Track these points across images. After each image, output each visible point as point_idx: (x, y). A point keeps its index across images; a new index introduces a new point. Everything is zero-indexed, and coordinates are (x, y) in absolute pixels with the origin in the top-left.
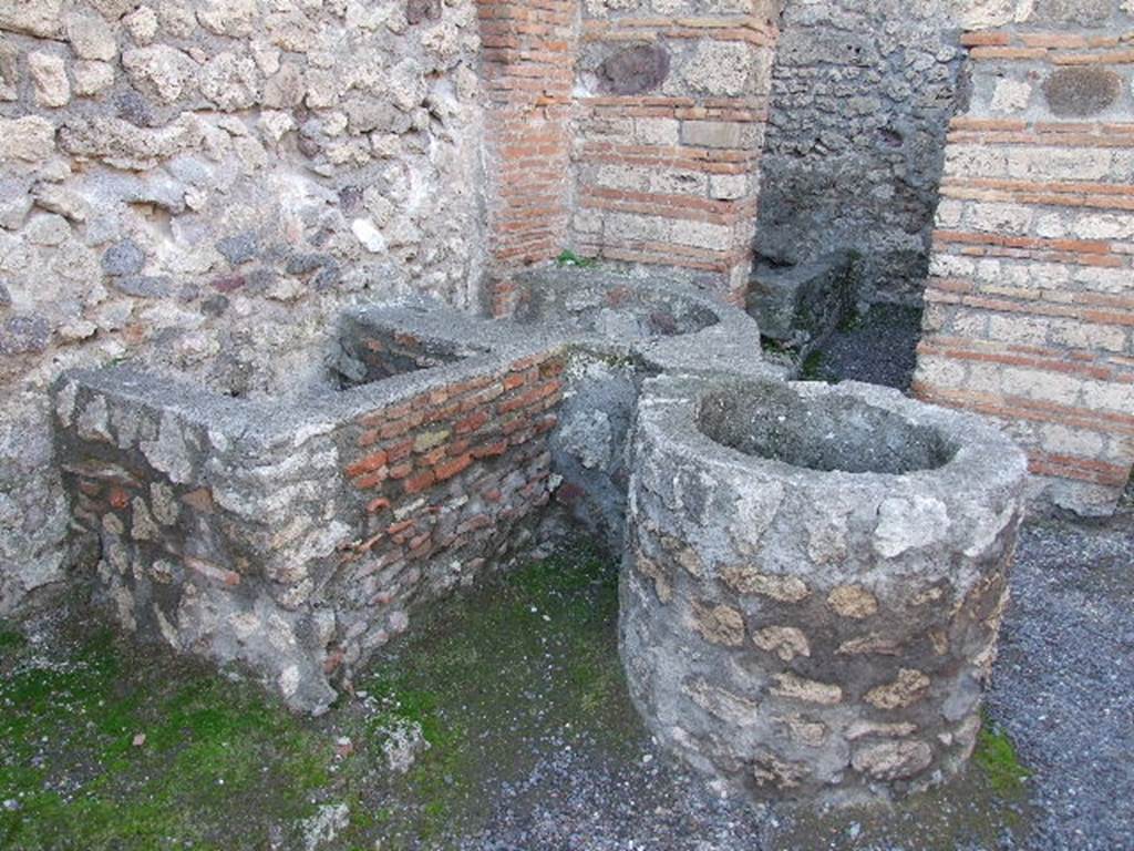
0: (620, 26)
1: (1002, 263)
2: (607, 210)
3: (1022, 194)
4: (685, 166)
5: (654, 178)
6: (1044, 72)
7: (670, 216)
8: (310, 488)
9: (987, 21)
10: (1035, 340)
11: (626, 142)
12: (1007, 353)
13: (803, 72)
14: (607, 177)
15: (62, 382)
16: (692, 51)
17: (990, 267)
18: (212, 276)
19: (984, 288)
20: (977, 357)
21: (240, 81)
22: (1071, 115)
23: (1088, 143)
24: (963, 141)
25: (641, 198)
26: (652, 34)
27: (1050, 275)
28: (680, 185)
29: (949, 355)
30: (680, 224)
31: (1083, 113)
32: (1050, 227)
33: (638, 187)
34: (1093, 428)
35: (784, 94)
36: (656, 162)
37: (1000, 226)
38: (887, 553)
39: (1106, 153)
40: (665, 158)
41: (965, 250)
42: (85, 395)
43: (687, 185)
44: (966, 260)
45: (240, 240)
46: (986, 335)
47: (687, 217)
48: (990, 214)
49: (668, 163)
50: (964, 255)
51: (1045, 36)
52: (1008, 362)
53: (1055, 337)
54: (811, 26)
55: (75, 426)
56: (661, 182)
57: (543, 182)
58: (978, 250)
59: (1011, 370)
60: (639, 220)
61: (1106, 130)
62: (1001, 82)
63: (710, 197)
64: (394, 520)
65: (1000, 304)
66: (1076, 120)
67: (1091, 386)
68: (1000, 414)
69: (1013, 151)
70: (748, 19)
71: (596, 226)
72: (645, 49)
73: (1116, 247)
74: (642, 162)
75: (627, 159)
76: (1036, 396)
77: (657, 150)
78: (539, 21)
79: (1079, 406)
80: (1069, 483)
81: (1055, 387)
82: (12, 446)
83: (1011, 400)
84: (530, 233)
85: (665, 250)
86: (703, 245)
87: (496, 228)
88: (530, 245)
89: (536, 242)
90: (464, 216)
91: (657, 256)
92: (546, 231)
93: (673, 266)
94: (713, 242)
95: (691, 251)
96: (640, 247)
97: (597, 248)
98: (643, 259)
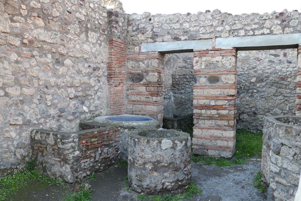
0: (135, 70)
1: (206, 110)
2: (133, 104)
3: (207, 98)
4: (148, 95)
5: (142, 98)
6: (207, 76)
7: (145, 105)
8: (73, 144)
9: (197, 68)
10: (213, 124)
11: (136, 91)
12: (209, 127)
13: (181, 77)
14: (133, 98)
15: (33, 130)
16: (148, 74)
17: (203, 111)
18: (57, 115)
19: (203, 115)
20: (204, 128)
21: (64, 82)
22: (213, 83)
23: (216, 88)
24: (196, 88)
25: (140, 101)
26: (140, 72)
27: (214, 112)
28: (147, 99)
29: (198, 128)
30: (147, 106)
31: (215, 83)
32: (213, 103)
33: (139, 100)
34: (225, 140)
35: (177, 81)
36: (142, 95)
37: (204, 103)
38: (163, 149)
39: (219, 90)
40: (144, 94)
41: (199, 108)
42: (37, 132)
43: (148, 99)
44: (199, 110)
45: (62, 109)
46: (204, 124)
47: (149, 105)
48: (202, 102)
49: (144, 95)
50: (199, 109)
51: (207, 70)
52: (209, 129)
53: (217, 124)
54: (182, 68)
55: (34, 138)
56: (143, 98)
57: (120, 99)
58: (201, 108)
59: (209, 130)
60: (140, 106)
61: (219, 86)
62: (201, 78)
63: (152, 101)
64: (88, 153)
65: (206, 118)
66: (214, 84)
67: (224, 132)
68: (209, 139)
69: (205, 90)
70: (157, 69)
71: (131, 107)
72: (139, 74)
73: (224, 106)
74: (139, 95)
75: (137, 94)
76: (215, 135)
77: (142, 92)
78: (119, 70)
79: (222, 136)
80: (223, 151)
81: (218, 133)
82: (24, 141)
83: (211, 136)
84: (118, 109)
85: (145, 111)
86: (152, 110)
87: (110, 108)
88: (117, 111)
89: (119, 111)
90: (104, 106)
91: (143, 113)
92: (121, 108)
93: (146, 114)
94: (153, 109)
95: (150, 112)
96: (140, 111)
97: (132, 112)
98: (141, 114)
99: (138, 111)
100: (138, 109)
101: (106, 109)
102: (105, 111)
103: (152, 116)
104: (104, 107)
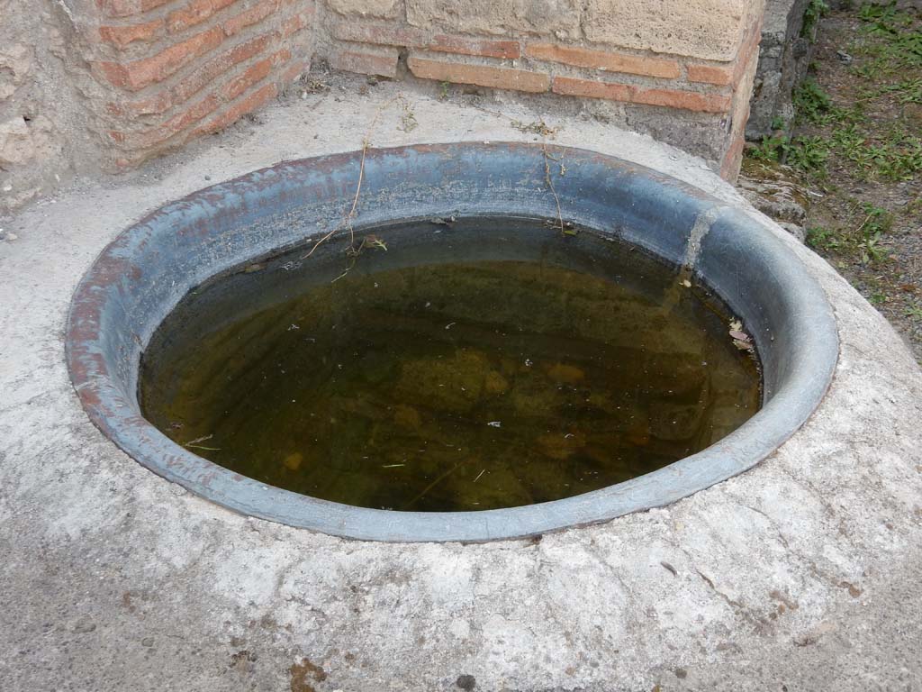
84: (216, 55)
85: (569, 59)
86: (676, 47)
87: (119, 77)
88: (221, 86)
89: (240, 70)
90: (17, 50)
91: (546, 74)
92: (259, 30)
93: (595, 99)
94: (701, 41)
95: (647, 65)
96: (506, 50)
97: (394, 55)
98: (521, 94)
99: (474, 44)
100: (483, 24)
101: (48, 87)
102: (41, 122)
103: (679, 123)
104: (21, 68)
